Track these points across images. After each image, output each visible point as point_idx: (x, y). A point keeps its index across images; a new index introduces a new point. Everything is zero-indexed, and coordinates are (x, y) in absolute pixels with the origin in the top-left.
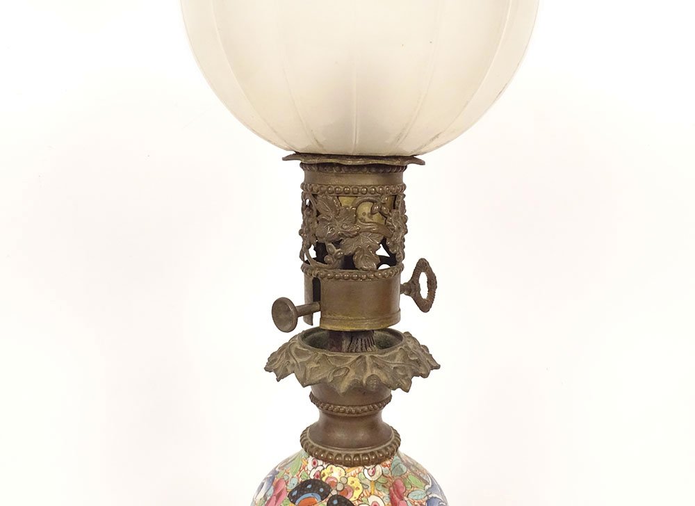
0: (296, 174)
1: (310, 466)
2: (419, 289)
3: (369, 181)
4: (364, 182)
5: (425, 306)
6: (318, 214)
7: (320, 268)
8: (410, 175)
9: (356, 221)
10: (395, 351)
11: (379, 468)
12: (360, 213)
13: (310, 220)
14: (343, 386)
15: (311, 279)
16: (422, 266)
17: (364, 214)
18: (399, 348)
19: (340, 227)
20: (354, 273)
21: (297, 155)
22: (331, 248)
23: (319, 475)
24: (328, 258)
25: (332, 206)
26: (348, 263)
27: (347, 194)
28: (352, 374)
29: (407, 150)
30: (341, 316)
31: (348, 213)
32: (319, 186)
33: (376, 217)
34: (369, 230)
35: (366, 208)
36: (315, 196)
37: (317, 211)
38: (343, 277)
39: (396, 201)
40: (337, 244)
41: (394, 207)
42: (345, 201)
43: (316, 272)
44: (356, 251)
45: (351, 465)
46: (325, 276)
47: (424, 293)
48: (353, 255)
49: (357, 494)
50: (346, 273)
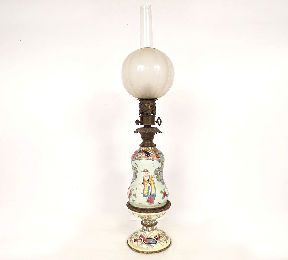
0: (138, 102)
1: (141, 148)
2: (159, 122)
3: (150, 102)
5: (160, 125)
6: (142, 107)
8: (156, 102)
9: (148, 108)
11: (152, 148)
14: (147, 133)
16: (159, 118)
19: (146, 109)
20: (148, 116)
21: (139, 98)
22: (144, 112)
23: (143, 149)
25: (144, 106)
26: (147, 114)
27: (146, 104)
28: (148, 131)
29: (155, 97)
30: (146, 123)
33: (151, 107)
34: (150, 109)
35: (149, 106)
36: (142, 104)
39: (154, 105)
40: (145, 112)
41: (154, 106)
42: (146, 105)
43: (142, 116)
45: (148, 147)
48: (147, 113)
49: (149, 151)
50: (147, 116)
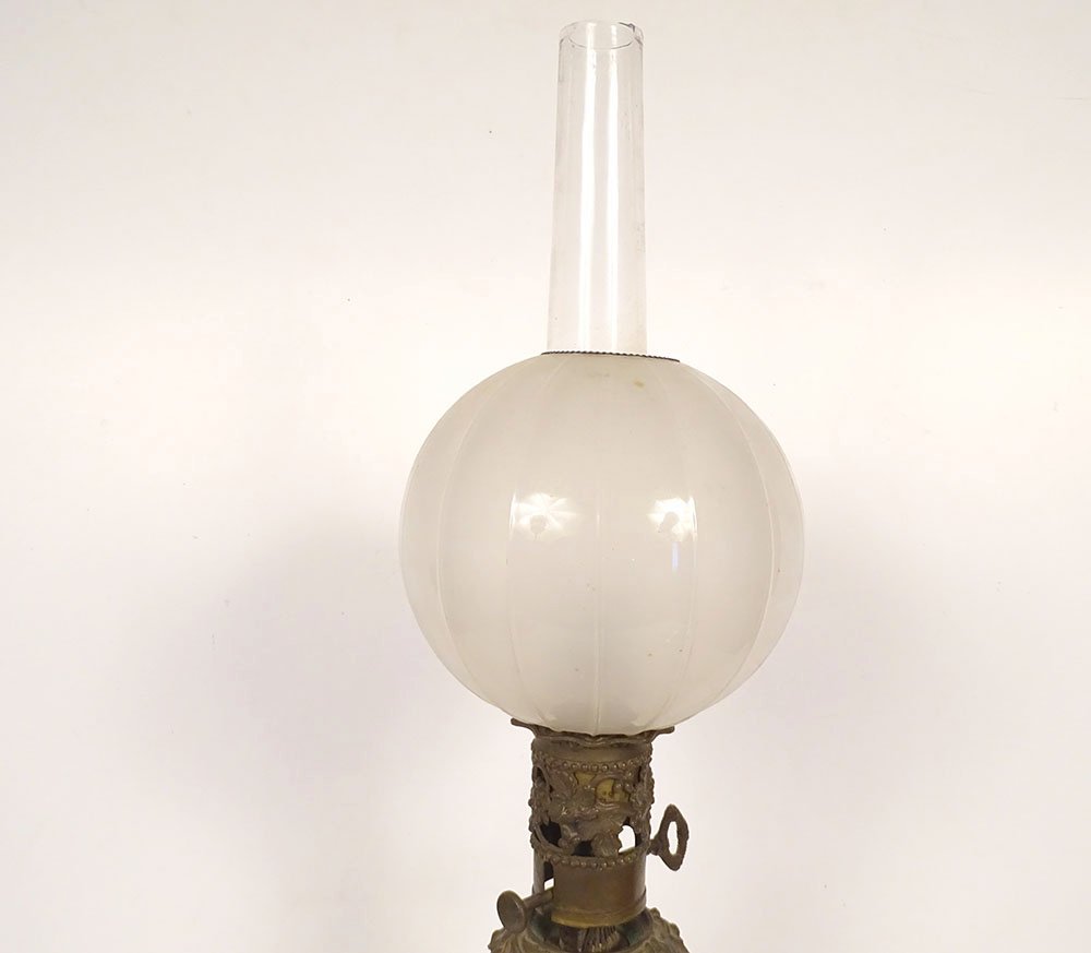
2: (668, 845)
3: (609, 757)
4: (605, 759)
5: (674, 863)
6: (551, 789)
7: (554, 853)
9: (595, 801)
10: (640, 948)
12: (600, 792)
13: (542, 794)
15: (542, 862)
16: (672, 814)
17: (605, 793)
18: (644, 944)
19: (578, 809)
20: (593, 862)
22: (567, 830)
24: (562, 842)
25: (568, 784)
26: (585, 849)
27: (585, 771)
30: (576, 910)
31: (587, 793)
32: (552, 759)
33: (618, 797)
34: (609, 812)
35: (606, 787)
36: (548, 767)
37: (551, 787)
38: (580, 866)
40: (575, 825)
41: (639, 781)
42: (585, 778)
43: (549, 856)
44: (595, 836)
46: (560, 861)
47: (673, 849)
48: (590, 842)
50: (583, 861)
